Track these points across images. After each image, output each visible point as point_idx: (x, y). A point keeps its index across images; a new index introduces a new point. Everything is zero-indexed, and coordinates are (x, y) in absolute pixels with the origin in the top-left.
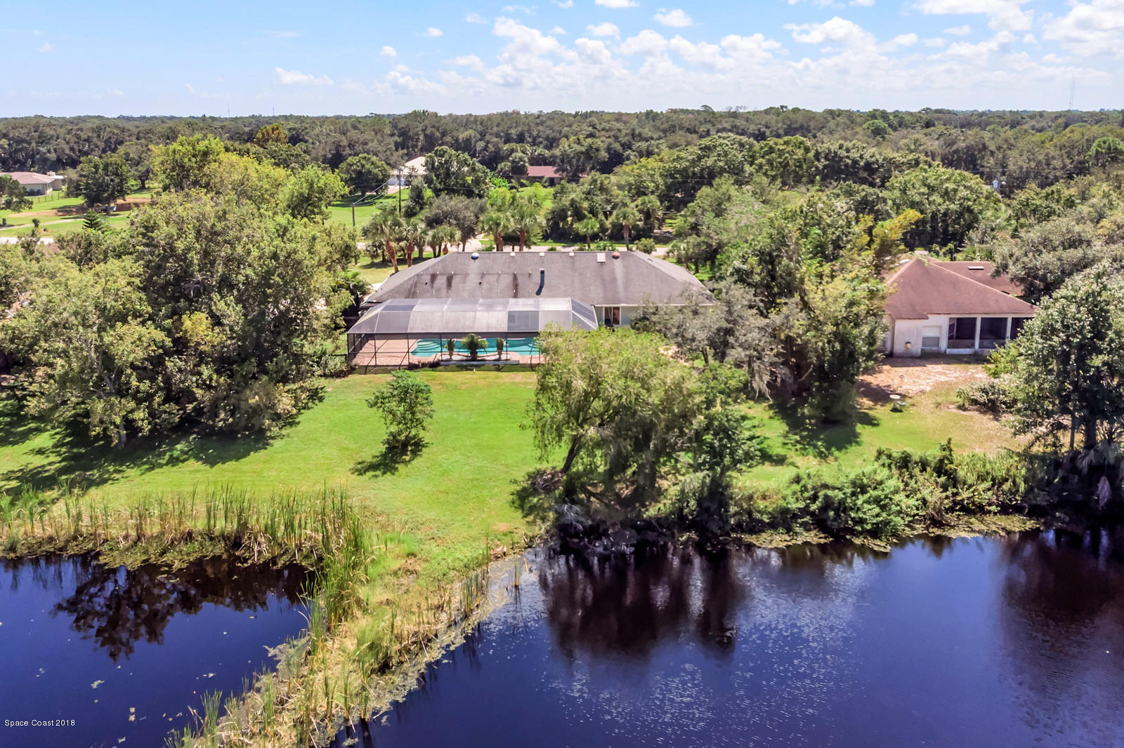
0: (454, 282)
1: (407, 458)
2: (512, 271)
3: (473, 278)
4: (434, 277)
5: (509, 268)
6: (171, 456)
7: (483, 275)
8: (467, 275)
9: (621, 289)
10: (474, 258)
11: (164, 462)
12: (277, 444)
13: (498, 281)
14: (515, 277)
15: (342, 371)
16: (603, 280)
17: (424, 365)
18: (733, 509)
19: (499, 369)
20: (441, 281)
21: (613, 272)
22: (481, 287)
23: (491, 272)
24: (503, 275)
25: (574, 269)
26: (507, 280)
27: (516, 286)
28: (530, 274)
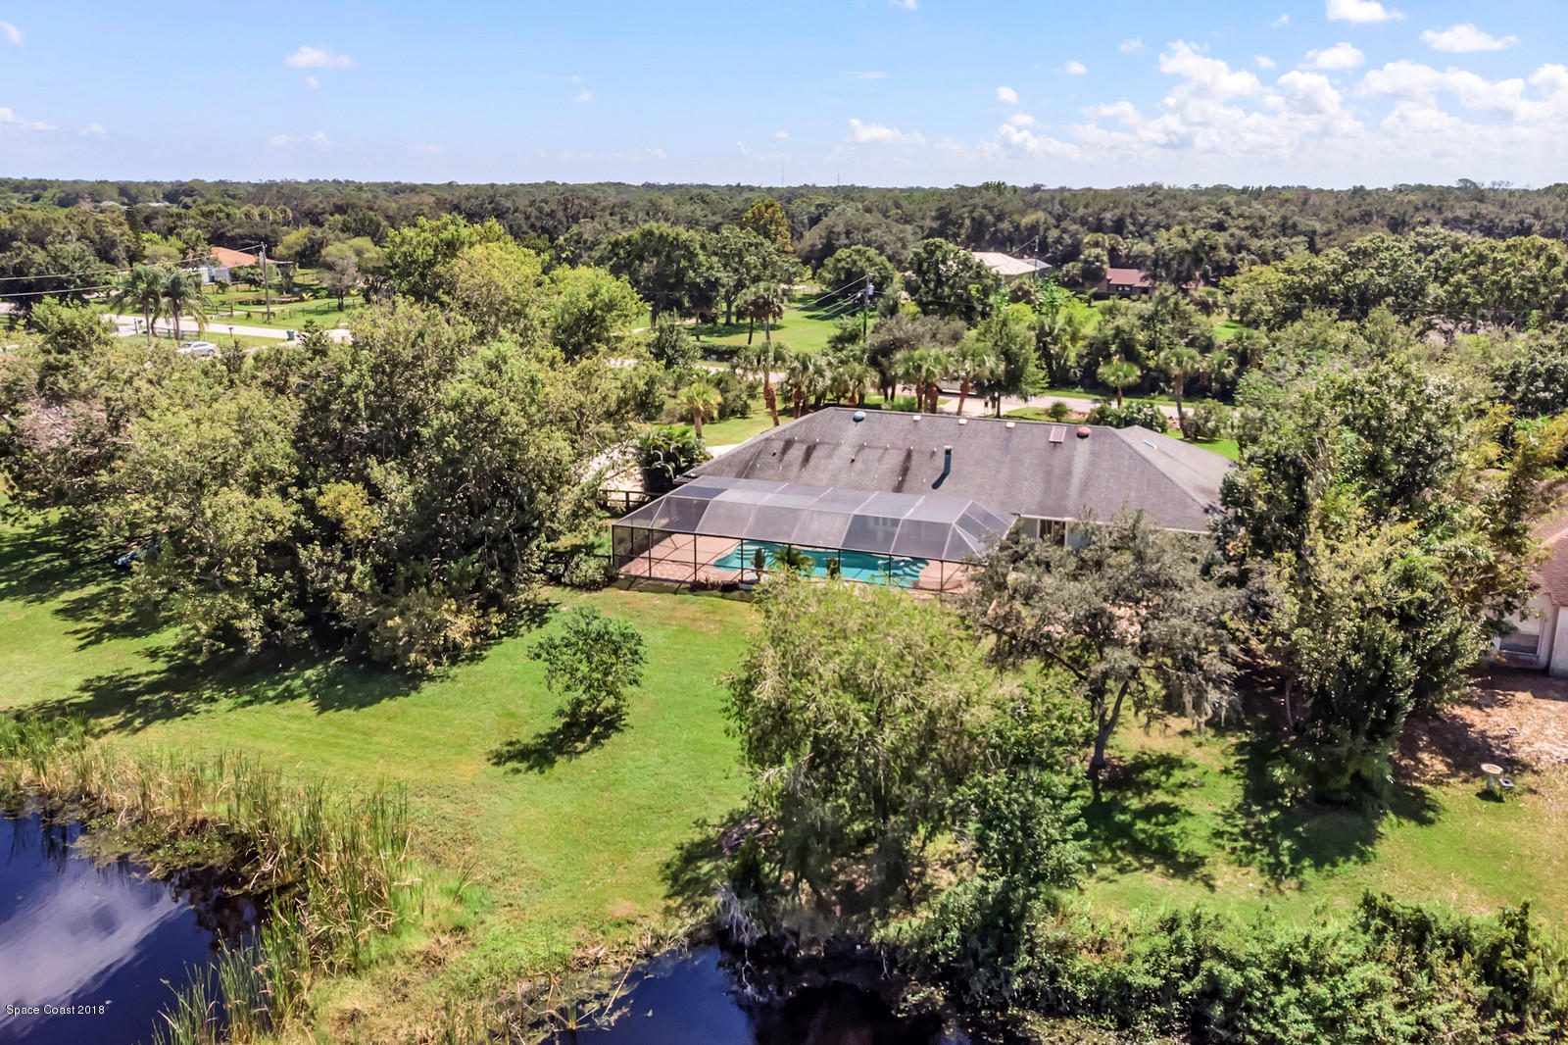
0: (815, 454)
1: (580, 746)
2: (907, 445)
3: (846, 450)
4: (789, 444)
5: (904, 441)
6: (288, 686)
7: (862, 447)
8: (837, 445)
9: (1073, 491)
10: (857, 420)
11: (271, 694)
12: (428, 689)
13: (880, 460)
14: (909, 455)
15: (594, 582)
16: (1049, 474)
17: (714, 586)
18: (1024, 960)
20: (797, 452)
21: (1070, 461)
22: (851, 468)
23: (875, 444)
24: (891, 451)
25: (1006, 450)
26: (894, 459)
27: (905, 470)
28: (933, 453)
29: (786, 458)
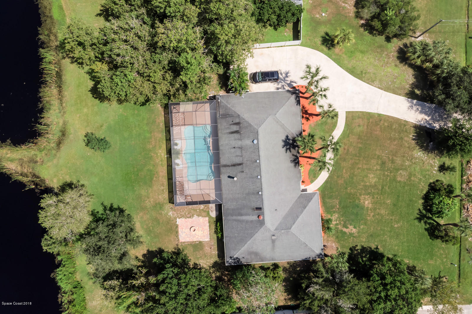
0: (235, 134)
2: (245, 162)
3: (239, 143)
4: (238, 124)
5: (247, 160)
7: (241, 148)
8: (240, 139)
10: (253, 141)
13: (237, 156)
14: (240, 164)
16: (240, 209)
20: (235, 128)
21: (247, 214)
22: (231, 148)
23: (243, 152)
24: (241, 158)
25: (248, 194)
26: (237, 160)
27: (234, 165)
28: (243, 172)
29: (232, 126)
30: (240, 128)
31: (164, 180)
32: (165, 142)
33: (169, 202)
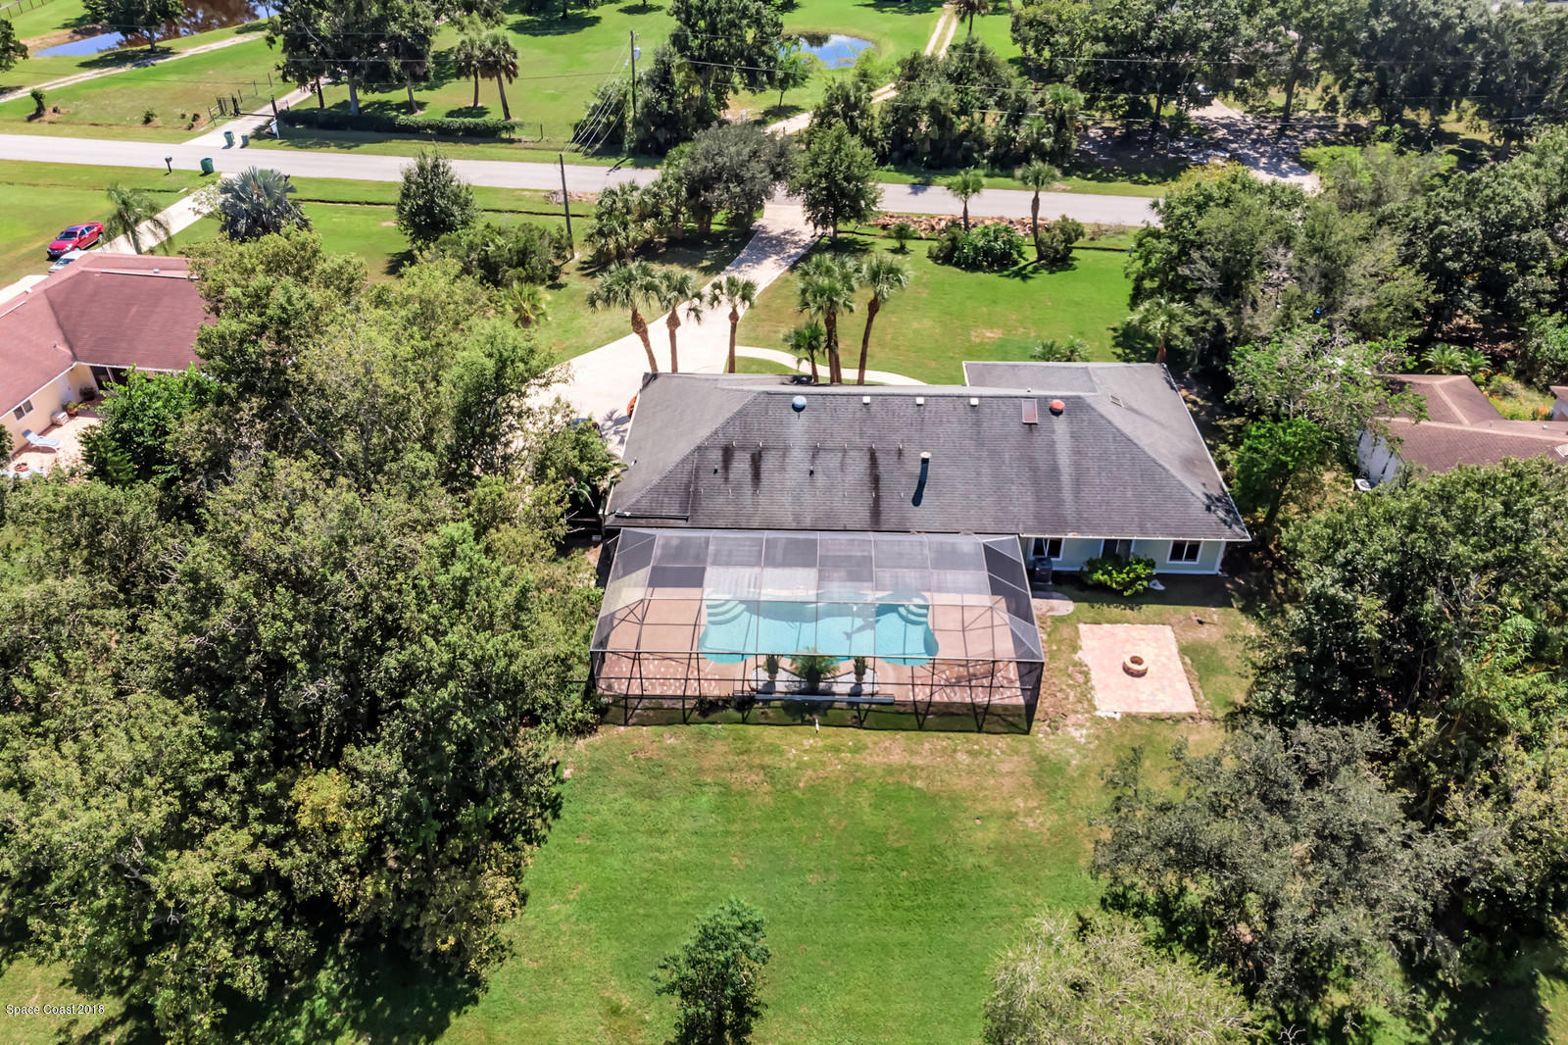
2: (867, 442)
6: (312, 1013)
7: (815, 454)
8: (786, 451)
9: (1067, 494)
10: (798, 409)
14: (873, 457)
17: (727, 704)
19: (859, 724)
20: (741, 465)
21: (1052, 449)
22: (812, 483)
23: (829, 444)
24: (851, 453)
25: (979, 440)
26: (858, 466)
27: (876, 480)
28: (900, 452)
29: (731, 476)
30: (743, 448)
31: (927, 746)
32: (752, 730)
33: (1027, 733)
